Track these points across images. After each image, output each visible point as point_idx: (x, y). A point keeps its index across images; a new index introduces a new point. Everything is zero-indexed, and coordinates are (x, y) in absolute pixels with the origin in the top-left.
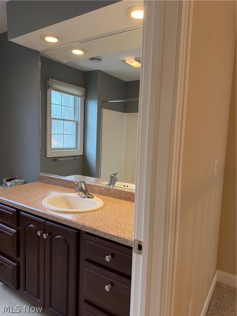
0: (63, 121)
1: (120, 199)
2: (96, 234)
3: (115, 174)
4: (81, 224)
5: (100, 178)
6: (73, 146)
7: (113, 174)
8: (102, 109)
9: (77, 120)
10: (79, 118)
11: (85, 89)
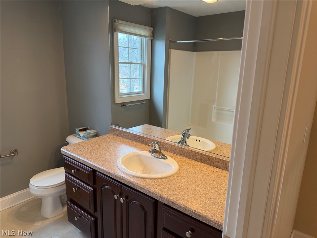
0: (130, 65)
1: (194, 160)
2: (175, 207)
3: (188, 130)
4: (159, 195)
5: (167, 129)
6: (140, 90)
7: (185, 130)
8: (170, 50)
9: (144, 63)
10: (146, 61)
11: (152, 29)
